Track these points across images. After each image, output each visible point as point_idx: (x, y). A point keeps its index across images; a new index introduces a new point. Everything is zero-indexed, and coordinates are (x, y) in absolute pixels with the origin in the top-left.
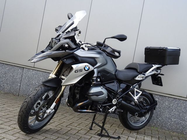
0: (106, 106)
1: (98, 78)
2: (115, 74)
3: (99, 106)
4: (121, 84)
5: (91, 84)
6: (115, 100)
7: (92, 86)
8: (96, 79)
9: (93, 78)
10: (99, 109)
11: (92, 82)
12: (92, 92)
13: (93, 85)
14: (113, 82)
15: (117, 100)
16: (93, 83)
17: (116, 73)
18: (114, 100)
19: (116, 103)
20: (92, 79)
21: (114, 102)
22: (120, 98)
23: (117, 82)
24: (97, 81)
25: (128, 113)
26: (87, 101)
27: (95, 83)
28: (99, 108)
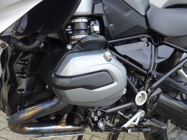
0: (116, 112)
1: (92, 23)
2: (146, 16)
3: (96, 115)
4: (160, 48)
5: (68, 43)
6: (143, 94)
7: (72, 51)
8: (88, 24)
9: (77, 21)
10: (96, 123)
11: (73, 34)
12: (70, 74)
13: (73, 46)
14: (138, 40)
15: (147, 92)
16: (77, 37)
17: (148, 13)
18: (139, 94)
19: (144, 102)
20: (73, 25)
21: (141, 98)
22: (156, 88)
23: (149, 40)
24: (89, 31)
25: (169, 121)
26: (53, 103)
27: (82, 39)
28: (96, 119)
